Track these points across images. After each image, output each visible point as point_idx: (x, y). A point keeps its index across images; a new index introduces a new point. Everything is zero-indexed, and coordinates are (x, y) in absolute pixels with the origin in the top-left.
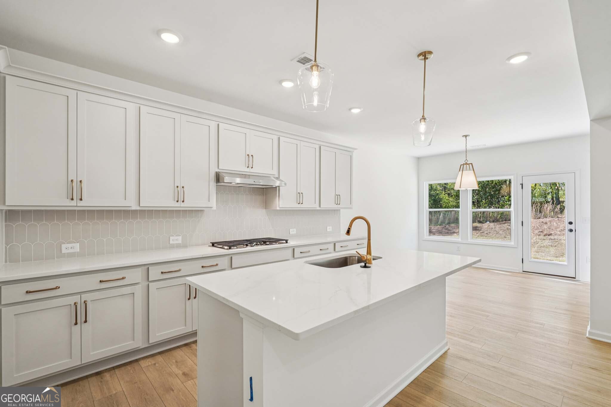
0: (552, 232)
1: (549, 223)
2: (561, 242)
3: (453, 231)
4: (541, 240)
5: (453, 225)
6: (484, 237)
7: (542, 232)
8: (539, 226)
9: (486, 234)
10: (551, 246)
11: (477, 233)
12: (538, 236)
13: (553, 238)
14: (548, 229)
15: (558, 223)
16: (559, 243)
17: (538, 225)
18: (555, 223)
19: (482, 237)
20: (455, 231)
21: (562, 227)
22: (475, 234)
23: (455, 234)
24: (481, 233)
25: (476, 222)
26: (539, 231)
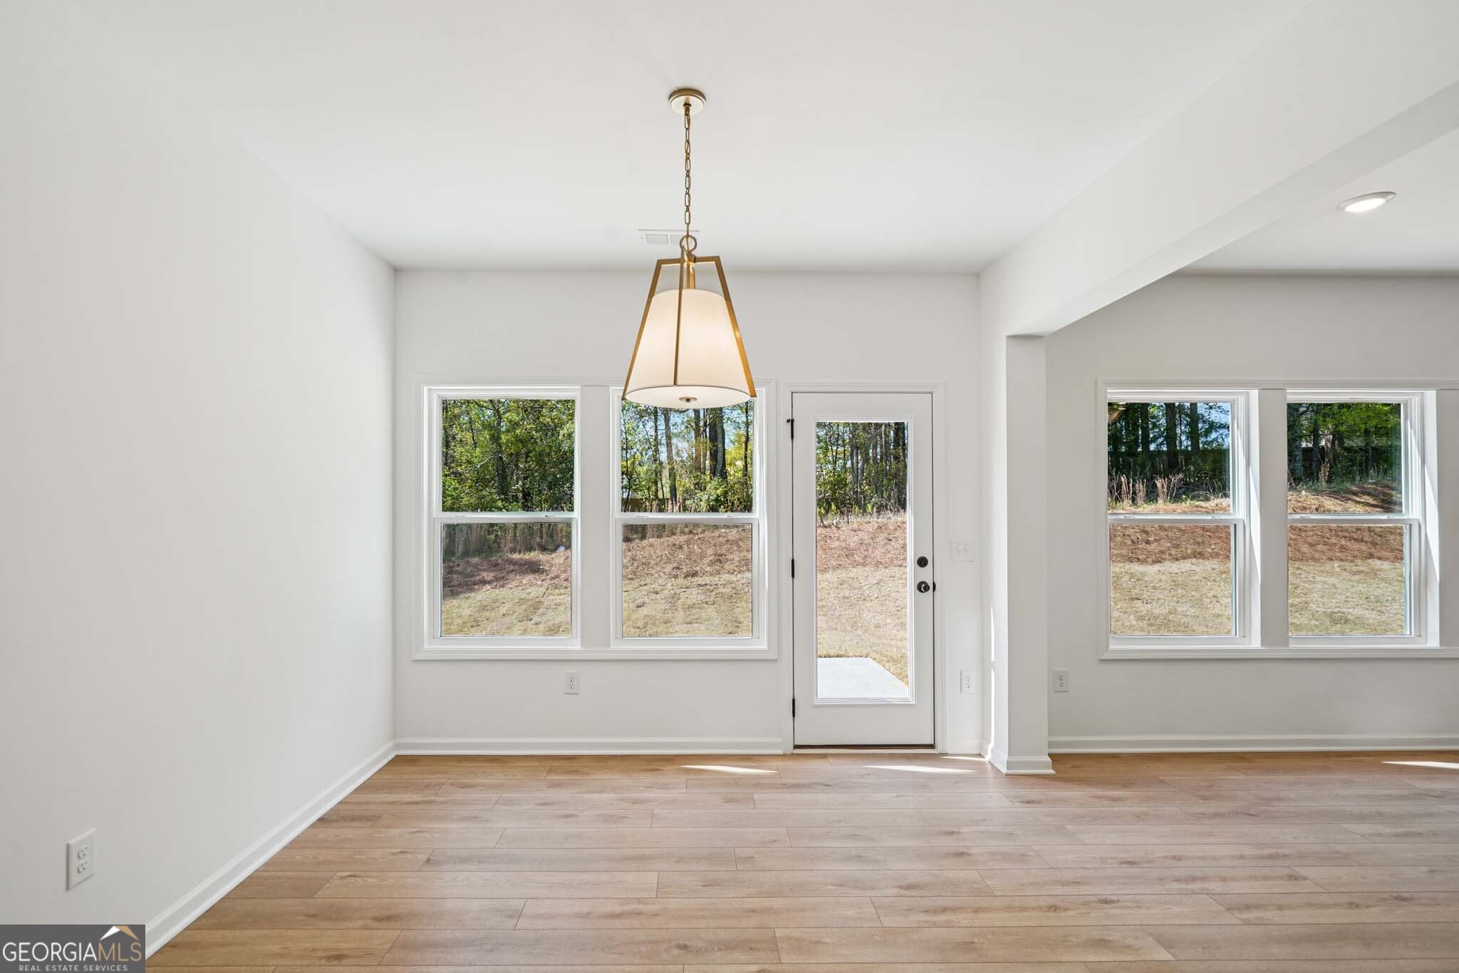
0: (698, 568)
1: (685, 547)
2: (720, 591)
3: (481, 577)
4: (684, 590)
5: (475, 560)
6: (562, 591)
7: (678, 568)
8: (669, 553)
9: (565, 580)
10: (707, 603)
11: (543, 581)
12: (673, 579)
13: (703, 583)
14: (687, 561)
15: (700, 545)
16: (716, 594)
17: (667, 553)
18: (696, 547)
19: (557, 591)
20: (486, 578)
21: (710, 555)
22: (539, 583)
23: (488, 587)
24: (552, 578)
25: (535, 550)
26: (672, 566)
